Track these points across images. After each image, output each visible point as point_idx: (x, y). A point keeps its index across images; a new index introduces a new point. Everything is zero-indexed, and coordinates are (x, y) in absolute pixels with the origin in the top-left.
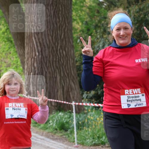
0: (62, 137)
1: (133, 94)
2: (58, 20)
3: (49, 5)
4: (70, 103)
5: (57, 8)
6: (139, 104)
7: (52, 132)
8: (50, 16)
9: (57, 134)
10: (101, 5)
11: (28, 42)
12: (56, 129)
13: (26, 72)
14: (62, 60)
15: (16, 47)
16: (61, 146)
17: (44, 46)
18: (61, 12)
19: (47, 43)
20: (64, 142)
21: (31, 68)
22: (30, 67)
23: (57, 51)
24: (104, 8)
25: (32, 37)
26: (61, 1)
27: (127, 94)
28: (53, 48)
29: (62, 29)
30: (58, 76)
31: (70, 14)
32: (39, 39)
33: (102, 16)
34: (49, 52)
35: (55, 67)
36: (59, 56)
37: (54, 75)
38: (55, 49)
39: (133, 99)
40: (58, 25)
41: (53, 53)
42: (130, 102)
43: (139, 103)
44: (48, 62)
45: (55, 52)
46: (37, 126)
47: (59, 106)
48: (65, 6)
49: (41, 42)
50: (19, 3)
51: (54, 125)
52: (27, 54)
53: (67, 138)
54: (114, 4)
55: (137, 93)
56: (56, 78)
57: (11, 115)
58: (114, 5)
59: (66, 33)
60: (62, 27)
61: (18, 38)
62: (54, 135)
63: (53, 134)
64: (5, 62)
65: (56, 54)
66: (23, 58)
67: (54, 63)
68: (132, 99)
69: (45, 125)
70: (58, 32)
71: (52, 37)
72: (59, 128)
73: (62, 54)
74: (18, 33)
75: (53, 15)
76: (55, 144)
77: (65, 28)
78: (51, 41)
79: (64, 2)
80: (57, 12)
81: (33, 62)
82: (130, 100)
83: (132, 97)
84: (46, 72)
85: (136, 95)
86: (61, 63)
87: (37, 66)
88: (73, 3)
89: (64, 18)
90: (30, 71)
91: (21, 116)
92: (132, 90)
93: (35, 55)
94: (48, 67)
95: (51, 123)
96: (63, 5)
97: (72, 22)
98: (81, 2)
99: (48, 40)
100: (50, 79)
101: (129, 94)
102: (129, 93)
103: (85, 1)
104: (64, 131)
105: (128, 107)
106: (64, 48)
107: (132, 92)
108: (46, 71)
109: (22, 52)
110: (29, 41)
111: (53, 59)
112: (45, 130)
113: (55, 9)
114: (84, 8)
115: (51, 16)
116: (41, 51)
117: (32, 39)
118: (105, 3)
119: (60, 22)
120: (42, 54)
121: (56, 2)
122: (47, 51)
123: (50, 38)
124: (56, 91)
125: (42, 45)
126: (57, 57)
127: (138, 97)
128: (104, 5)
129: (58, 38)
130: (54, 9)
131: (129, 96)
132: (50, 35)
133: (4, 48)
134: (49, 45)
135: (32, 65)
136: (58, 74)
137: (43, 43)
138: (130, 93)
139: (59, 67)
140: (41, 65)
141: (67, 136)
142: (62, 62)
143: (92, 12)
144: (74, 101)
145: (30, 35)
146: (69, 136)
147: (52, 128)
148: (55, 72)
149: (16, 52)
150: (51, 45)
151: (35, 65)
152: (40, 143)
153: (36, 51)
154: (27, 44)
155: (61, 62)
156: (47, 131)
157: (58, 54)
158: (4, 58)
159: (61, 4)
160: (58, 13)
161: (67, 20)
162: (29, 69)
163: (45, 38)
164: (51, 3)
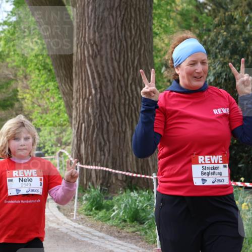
0: (134, 234)
1: (211, 163)
2: (128, 34)
3: (115, 9)
4: (148, 177)
5: (128, 14)
6: (218, 180)
7: (117, 226)
8: (115, 26)
9: (126, 229)
10: (201, 8)
11: (77, 72)
12: (125, 221)
13: (74, 122)
14: (135, 102)
15: (58, 79)
16: (132, 249)
17: (105, 77)
18: (134, 21)
19: (109, 73)
20: (139, 242)
21: (84, 116)
22: (81, 114)
23: (127, 87)
24: (207, 13)
25: (85, 63)
26: (135, 3)
27: (202, 163)
28: (119, 81)
29: (136, 50)
30: (128, 130)
31: (149, 24)
32: (96, 67)
33: (204, 28)
34: (114, 89)
35: (123, 115)
36: (131, 96)
37: (122, 128)
38: (123, 83)
39: (211, 171)
40: (129, 43)
41: (120, 89)
42: (206, 176)
43: (219, 178)
44: (111, 105)
45: (124, 89)
46: (92, 215)
47: (129, 180)
48: (141, 11)
49: (100, 71)
50: (63, 5)
51: (121, 213)
52: (77, 91)
53: (144, 236)
54: (224, 6)
55: (216, 162)
56: (125, 132)
57: (17, 190)
58: (223, 8)
59: (142, 55)
60: (136, 45)
61: (61, 64)
62: (121, 231)
63: (119, 229)
64: (39, 106)
65: (124, 92)
66: (70, 99)
67: (122, 107)
68: (208, 171)
69: (106, 214)
70: (129, 54)
71: (119, 63)
72: (130, 218)
73: (135, 93)
74: (61, 56)
75: (120, 25)
76: (122, 245)
77: (140, 48)
78: (117, 70)
79: (139, 4)
80: (127, 21)
81: (86, 106)
82: (205, 173)
83: (209, 168)
84: (108, 123)
85: (215, 166)
86: (133, 108)
87: (93, 112)
88: (154, 5)
89: (138, 31)
90: (81, 121)
91: (32, 191)
92: (209, 157)
93: (90, 93)
94: (112, 114)
95: (117, 209)
96: (137, 9)
97: (152, 38)
98: (168, 4)
99: (111, 68)
100: (114, 134)
101: (205, 164)
102: (204, 161)
103: (174, 2)
104: (138, 224)
105: (203, 183)
106: (139, 81)
107: (209, 159)
108: (108, 120)
109: (68, 88)
110: (80, 70)
111: (120, 100)
112: (106, 221)
113: (124, 15)
114: (173, 15)
115: (118, 28)
116: (101, 87)
117: (86, 67)
118: (210, 6)
119: (133, 38)
120: (101, 93)
121: (126, 3)
122: (110, 87)
123: (116, 64)
124: (124, 155)
125: (102, 76)
126: (127, 98)
127: (218, 168)
128: (206, 8)
129: (129, 65)
130: (122, 16)
131: (204, 165)
132: (116, 59)
133: (38, 81)
134: (113, 76)
135: (85, 112)
136: (128, 126)
137: (104, 74)
138: (207, 162)
139: (130, 115)
140: (100, 111)
141: (143, 233)
142: (135, 105)
143: (186, 20)
144: (155, 172)
145: (81, 59)
146: (146, 233)
147: (117, 218)
148: (124, 122)
149: (58, 88)
150: (116, 77)
151: (90, 110)
152: (97, 243)
153: (92, 87)
154: (76, 75)
155: (133, 105)
156: (109, 223)
157: (128, 92)
158: (37, 99)
159: (134, 6)
160: (129, 21)
161: (145, 34)
162: (80, 117)
163: (108, 64)
164: (116, 5)
